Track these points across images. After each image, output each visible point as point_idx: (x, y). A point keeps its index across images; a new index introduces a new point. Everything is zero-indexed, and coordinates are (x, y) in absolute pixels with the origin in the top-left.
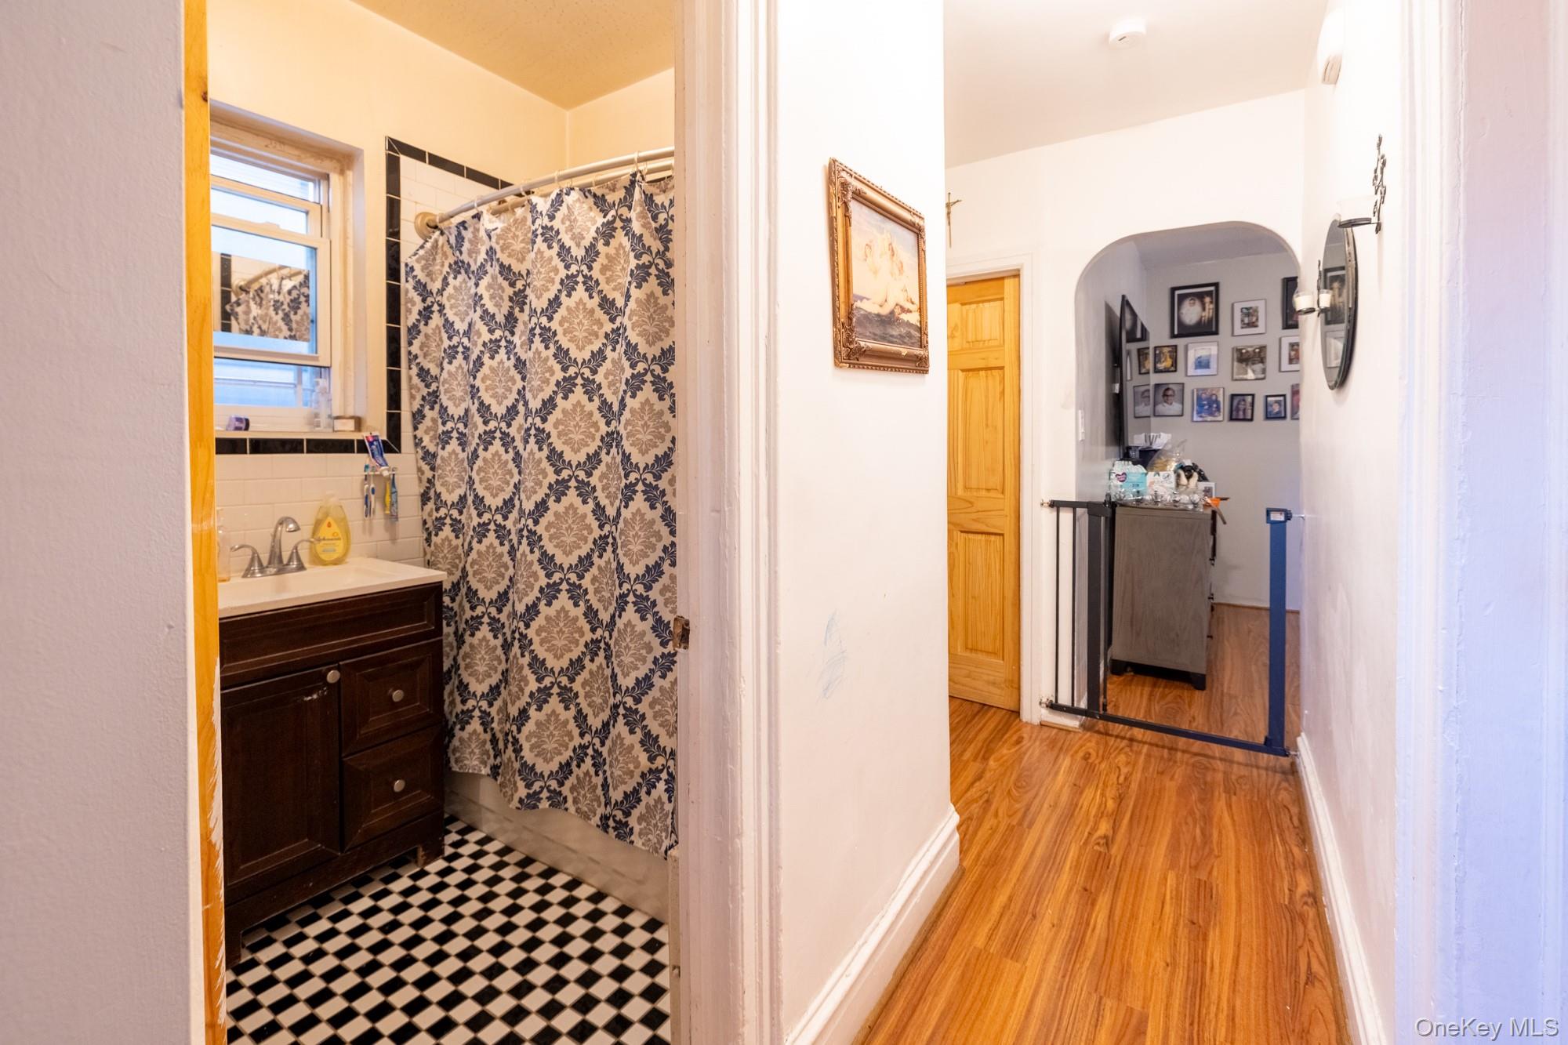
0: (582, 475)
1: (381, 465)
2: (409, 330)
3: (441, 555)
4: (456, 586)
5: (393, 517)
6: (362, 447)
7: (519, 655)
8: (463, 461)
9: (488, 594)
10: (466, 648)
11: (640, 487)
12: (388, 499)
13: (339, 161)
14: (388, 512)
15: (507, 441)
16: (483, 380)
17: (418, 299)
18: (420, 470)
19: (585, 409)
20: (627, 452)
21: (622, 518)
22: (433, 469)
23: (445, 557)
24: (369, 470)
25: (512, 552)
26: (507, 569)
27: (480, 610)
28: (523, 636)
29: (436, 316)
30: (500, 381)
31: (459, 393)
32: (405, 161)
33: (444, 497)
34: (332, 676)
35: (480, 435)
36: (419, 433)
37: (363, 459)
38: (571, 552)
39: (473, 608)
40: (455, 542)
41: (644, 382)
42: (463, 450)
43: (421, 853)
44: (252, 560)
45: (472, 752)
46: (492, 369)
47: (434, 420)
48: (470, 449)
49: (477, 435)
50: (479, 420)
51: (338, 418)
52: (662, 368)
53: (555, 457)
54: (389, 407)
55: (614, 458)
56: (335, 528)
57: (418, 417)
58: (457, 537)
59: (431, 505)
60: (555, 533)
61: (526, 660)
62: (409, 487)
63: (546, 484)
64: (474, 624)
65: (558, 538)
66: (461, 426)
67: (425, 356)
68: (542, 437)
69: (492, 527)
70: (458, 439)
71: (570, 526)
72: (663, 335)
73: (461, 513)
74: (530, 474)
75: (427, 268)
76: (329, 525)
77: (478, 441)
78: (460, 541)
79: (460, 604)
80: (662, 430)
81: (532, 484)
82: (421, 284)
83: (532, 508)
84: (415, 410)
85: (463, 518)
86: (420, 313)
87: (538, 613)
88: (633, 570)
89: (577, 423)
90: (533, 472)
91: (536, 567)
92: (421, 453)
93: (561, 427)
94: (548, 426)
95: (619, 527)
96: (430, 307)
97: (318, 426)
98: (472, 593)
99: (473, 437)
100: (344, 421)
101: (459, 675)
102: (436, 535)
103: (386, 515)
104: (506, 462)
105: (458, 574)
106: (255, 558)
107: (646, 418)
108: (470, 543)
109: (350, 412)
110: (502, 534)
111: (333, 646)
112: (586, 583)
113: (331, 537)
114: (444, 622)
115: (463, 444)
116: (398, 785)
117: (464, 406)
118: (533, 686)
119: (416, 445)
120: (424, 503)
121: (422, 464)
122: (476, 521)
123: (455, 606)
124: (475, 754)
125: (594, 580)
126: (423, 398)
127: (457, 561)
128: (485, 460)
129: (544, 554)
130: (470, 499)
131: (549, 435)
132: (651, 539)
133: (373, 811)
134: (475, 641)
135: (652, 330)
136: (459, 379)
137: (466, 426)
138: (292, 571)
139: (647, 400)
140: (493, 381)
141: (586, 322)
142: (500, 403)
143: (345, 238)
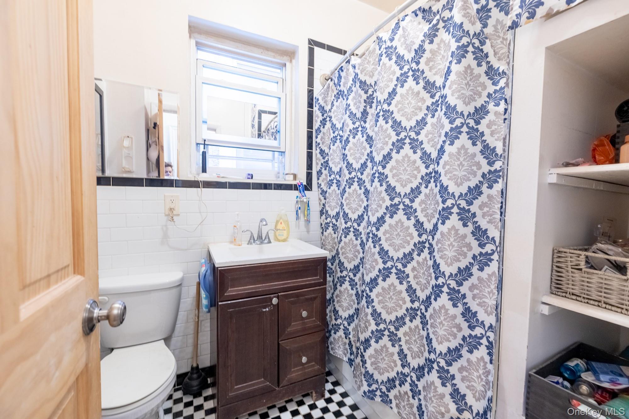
0: (407, 201)
1: (303, 196)
2: (316, 131)
3: (328, 241)
4: (334, 258)
5: (308, 221)
6: (296, 188)
7: (366, 306)
8: (338, 194)
9: (349, 266)
10: (337, 292)
11: (455, 210)
12: (306, 212)
13: (290, 56)
14: (306, 219)
15: (361, 183)
16: (349, 151)
17: (320, 115)
18: (320, 199)
19: (411, 158)
20: (445, 185)
21: (439, 231)
22: (325, 199)
23: (329, 243)
24: (298, 198)
25: (362, 245)
26: (359, 253)
27: (345, 273)
28: (368, 296)
29: (328, 123)
30: (358, 150)
31: (337, 160)
32: (317, 49)
33: (329, 213)
34: (275, 301)
35: (347, 180)
36: (320, 181)
37: (296, 193)
38: (398, 250)
39: (341, 272)
40: (334, 236)
41: (460, 133)
42: (339, 189)
43: (314, 395)
44: (251, 237)
45: (339, 347)
46: (354, 144)
47: (326, 175)
48: (342, 188)
49: (345, 180)
50: (346, 172)
51: (287, 174)
52: (475, 122)
53: (390, 190)
54: (308, 169)
55: (432, 190)
56: (283, 225)
57: (319, 173)
58: (335, 233)
59: (324, 217)
60: (389, 237)
61: (369, 311)
62: (315, 208)
63: (384, 206)
64: (342, 280)
65: (391, 240)
66: (338, 177)
67: (323, 143)
68: (382, 178)
69: (352, 229)
70: (336, 183)
71: (398, 233)
72: (476, 97)
73: (337, 221)
74: (375, 200)
75: (325, 98)
76: (281, 223)
77: (346, 183)
78: (336, 235)
79: (335, 268)
80: (475, 168)
81: (376, 206)
82: (322, 107)
83: (375, 221)
84: (318, 170)
85: (338, 224)
86: (321, 122)
87: (377, 284)
88: (448, 269)
89: (405, 168)
90: (376, 199)
91: (377, 256)
92: (320, 191)
93: (395, 171)
94: (386, 171)
95: (436, 237)
96: (325, 119)
97: (279, 178)
98: (341, 264)
99: (343, 181)
100: (289, 175)
101: (334, 305)
102: (326, 231)
103: (305, 220)
104: (360, 195)
105: (335, 252)
106: (252, 236)
107: (462, 159)
108: (341, 237)
109: (292, 172)
110: (357, 234)
111: (276, 285)
112: (408, 270)
113: (282, 229)
114: (328, 275)
115: (338, 186)
116: (304, 359)
117: (339, 166)
118: (373, 327)
119: (319, 187)
120: (321, 216)
121: (321, 196)
122: (344, 226)
123: (333, 267)
124: (341, 348)
125: (414, 269)
126: (322, 164)
127: (335, 245)
128: (349, 193)
129: (382, 249)
130: (341, 214)
131: (387, 177)
132: (463, 249)
133: (292, 370)
134: (342, 289)
135: (468, 93)
136: (338, 153)
137: (340, 176)
138: (266, 243)
139: (463, 146)
140: (354, 151)
141: (413, 102)
142: (357, 162)
143: (292, 91)
